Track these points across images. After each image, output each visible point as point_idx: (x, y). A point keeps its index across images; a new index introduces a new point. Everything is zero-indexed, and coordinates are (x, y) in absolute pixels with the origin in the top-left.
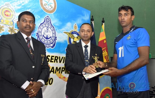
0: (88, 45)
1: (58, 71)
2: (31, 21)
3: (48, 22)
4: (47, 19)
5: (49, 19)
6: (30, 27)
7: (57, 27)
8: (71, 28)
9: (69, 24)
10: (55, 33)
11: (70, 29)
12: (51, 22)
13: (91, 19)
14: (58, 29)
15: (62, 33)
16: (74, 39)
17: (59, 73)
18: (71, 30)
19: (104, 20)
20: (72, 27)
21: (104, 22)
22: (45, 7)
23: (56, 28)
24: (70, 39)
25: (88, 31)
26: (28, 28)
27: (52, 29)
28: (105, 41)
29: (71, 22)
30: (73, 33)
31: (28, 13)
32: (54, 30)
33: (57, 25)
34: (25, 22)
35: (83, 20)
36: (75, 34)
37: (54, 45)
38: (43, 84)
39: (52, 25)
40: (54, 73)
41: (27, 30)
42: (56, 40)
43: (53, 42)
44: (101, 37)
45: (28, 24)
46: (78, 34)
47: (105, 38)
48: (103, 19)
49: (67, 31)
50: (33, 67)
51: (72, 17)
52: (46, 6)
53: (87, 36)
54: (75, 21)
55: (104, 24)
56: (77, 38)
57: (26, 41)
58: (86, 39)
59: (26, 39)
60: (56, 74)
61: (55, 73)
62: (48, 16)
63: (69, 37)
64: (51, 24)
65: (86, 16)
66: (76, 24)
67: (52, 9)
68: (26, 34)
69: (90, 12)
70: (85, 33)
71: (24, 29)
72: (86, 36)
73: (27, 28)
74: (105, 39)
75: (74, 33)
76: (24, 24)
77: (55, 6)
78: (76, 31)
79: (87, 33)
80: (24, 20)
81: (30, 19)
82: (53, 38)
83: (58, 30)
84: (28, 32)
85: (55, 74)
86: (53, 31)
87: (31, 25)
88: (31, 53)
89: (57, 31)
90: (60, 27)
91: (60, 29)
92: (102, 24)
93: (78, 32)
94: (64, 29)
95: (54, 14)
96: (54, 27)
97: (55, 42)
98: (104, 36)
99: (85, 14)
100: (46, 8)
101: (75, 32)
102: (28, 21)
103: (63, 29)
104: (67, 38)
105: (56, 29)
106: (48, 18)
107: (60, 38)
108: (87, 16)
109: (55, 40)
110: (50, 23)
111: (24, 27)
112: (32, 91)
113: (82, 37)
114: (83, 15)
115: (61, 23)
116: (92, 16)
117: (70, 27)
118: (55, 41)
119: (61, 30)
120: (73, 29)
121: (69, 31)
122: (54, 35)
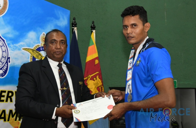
1: (13, 116)
7: (11, 39)
8: (37, 42)
9: (32, 35)
10: (7, 51)
11: (34, 43)
14: (13, 44)
15: (19, 49)
17: (16, 120)
18: (36, 45)
19: (94, 25)
20: (38, 38)
21: (94, 29)
23: (9, 42)
28: (97, 62)
29: (35, 30)
33: (10, 36)
35: (56, 26)
37: (5, 72)
40: (5, 120)
42: (9, 62)
43: (3, 67)
44: (90, 54)
47: (96, 55)
48: (93, 22)
49: (29, 47)
54: (44, 29)
55: (94, 31)
60: (10, 123)
61: (8, 120)
63: (33, 57)
65: (61, 19)
66: (44, 34)
69: (69, 12)
74: (97, 58)
75: (41, 49)
77: (5, 4)
82: (2, 60)
83: (12, 46)
85: (7, 122)
86: (3, 47)
89: (10, 47)
90: (15, 40)
91: (15, 43)
92: (92, 32)
95: (3, 17)
96: (4, 41)
97: (7, 67)
98: (95, 52)
99: (61, 16)
103: (21, 43)
104: (29, 58)
107: (16, 59)
108: (64, 19)
109: (7, 62)
114: (57, 18)
115: (17, 33)
116: (74, 19)
117: (34, 39)
118: (7, 65)
119: (17, 45)
120: (39, 43)
121: (33, 46)
122: (4, 53)
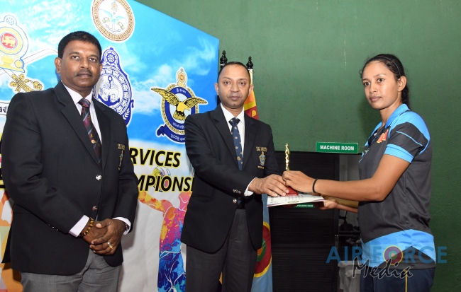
2: (94, 57)
3: (111, 63)
4: (109, 54)
5: (114, 56)
6: (90, 74)
7: (135, 75)
8: (171, 79)
9: (165, 70)
10: (129, 91)
11: (168, 81)
12: (118, 64)
13: (221, 60)
14: (138, 81)
15: (147, 90)
16: (177, 105)
18: (171, 84)
19: (251, 62)
20: (174, 75)
21: (251, 68)
22: (104, 25)
23: (133, 79)
24: (167, 105)
25: (242, 83)
26: (86, 77)
27: (123, 82)
28: (254, 113)
29: (170, 64)
30: (174, 91)
31: (84, 36)
32: (127, 82)
33: (135, 69)
35: (199, 59)
36: (180, 92)
39: (121, 70)
41: (83, 80)
42: (133, 107)
43: (124, 114)
45: (86, 65)
46: (188, 95)
47: (253, 104)
48: (250, 58)
49: (161, 86)
50: (98, 178)
51: (174, 53)
52: (107, 23)
53: (238, 95)
54: (182, 62)
55: (251, 71)
56: (186, 103)
58: (235, 103)
59: (79, 102)
62: (112, 49)
63: (166, 101)
64: (119, 67)
65: (207, 50)
66: (182, 70)
67: (122, 32)
68: (80, 92)
69: (217, 41)
71: (75, 79)
72: (235, 94)
73: (83, 77)
75: (178, 91)
76: (75, 67)
77: (130, 26)
78: (182, 86)
80: (75, 54)
81: (90, 53)
82: (123, 103)
83: (137, 84)
84: (84, 86)
86: (124, 86)
88: (93, 141)
89: (135, 85)
90: (142, 77)
91: (141, 81)
92: (248, 71)
93: (187, 88)
94: (152, 81)
95: (126, 43)
96: (126, 76)
97: (130, 113)
99: (206, 47)
100: (107, 29)
101: (179, 88)
102: (85, 59)
103: (150, 81)
104: (159, 102)
105: (132, 82)
106: (111, 54)
107: (141, 102)
108: (210, 50)
109: (129, 107)
110: (116, 66)
111: (76, 74)
114: (201, 49)
115: (144, 66)
116: (224, 53)
117: (168, 75)
118: (130, 110)
119: (144, 83)
120: (175, 82)
121: (166, 85)
122: (126, 94)
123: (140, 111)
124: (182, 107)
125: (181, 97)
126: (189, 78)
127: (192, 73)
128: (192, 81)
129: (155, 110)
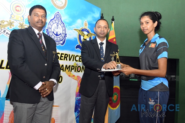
0: (103, 42)
1: (67, 69)
2: (44, 15)
3: (58, 18)
4: (57, 15)
5: (59, 15)
6: (42, 22)
7: (67, 23)
9: (79, 21)
10: (65, 30)
12: (61, 19)
13: (101, 17)
14: (69, 26)
15: (72, 29)
16: (84, 36)
17: (69, 71)
18: (81, 27)
19: (113, 18)
20: (83, 24)
21: (114, 21)
22: (55, 2)
23: (66, 25)
24: (80, 36)
25: (105, 28)
26: (41, 23)
27: (62, 26)
28: (114, 40)
29: (81, 19)
30: (83, 30)
31: (40, 7)
32: (64, 26)
33: (67, 21)
34: (37, 16)
35: (93, 17)
36: (85, 31)
37: (64, 42)
38: (55, 83)
39: (62, 21)
40: (63, 71)
41: (39, 25)
42: (66, 37)
43: (63, 39)
44: (111, 35)
45: (41, 18)
46: (88, 32)
47: (114, 36)
48: (113, 17)
49: (78, 28)
50: (46, 65)
51: (83, 14)
52: (57, 2)
53: (104, 32)
54: (86, 18)
55: (113, 22)
56: (87, 35)
57: (38, 36)
58: (103, 36)
59: (38, 34)
60: (66, 73)
61: (65, 71)
62: (58, 12)
63: (79, 34)
64: (61, 20)
65: (96, 13)
66: (86, 22)
67: (63, 5)
68: (38, 29)
69: (100, 9)
70: (101, 29)
71: (36, 24)
72: (102, 32)
73: (39, 23)
74: (115, 38)
75: (84, 30)
76: (36, 19)
77: (66, 3)
78: (86, 28)
79: (104, 29)
80: (36, 14)
81: (42, 14)
82: (62, 35)
83: (68, 27)
84: (39, 27)
85: (64, 72)
86: (63, 28)
87: (43, 20)
88: (43, 50)
89: (67, 27)
90: (70, 24)
91: (70, 26)
92: (112, 22)
93: (88, 29)
94: (74, 26)
95: (64, 10)
96: (64, 24)
97: (65, 39)
98: (113, 34)
100: (56, 4)
101: (85, 29)
102: (40, 16)
103: (73, 26)
104: (77, 35)
105: (66, 26)
106: (58, 14)
107: (70, 35)
108: (97, 13)
109: (65, 37)
110: (60, 19)
111: (36, 22)
112: (46, 90)
113: (99, 33)
114: (94, 12)
115: (71, 20)
116: (102, 14)
117: (81, 23)
118: (65, 38)
119: (71, 27)
120: (83, 26)
121: (80, 28)
122: (64, 31)
123: (69, 38)
124: (86, 37)
125: (86, 33)
126: (88, 25)
127: (90, 23)
128: (90, 26)
129: (75, 38)
